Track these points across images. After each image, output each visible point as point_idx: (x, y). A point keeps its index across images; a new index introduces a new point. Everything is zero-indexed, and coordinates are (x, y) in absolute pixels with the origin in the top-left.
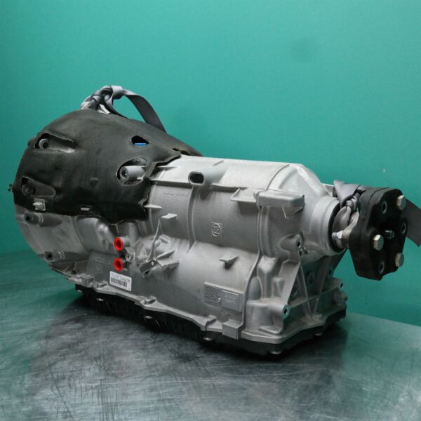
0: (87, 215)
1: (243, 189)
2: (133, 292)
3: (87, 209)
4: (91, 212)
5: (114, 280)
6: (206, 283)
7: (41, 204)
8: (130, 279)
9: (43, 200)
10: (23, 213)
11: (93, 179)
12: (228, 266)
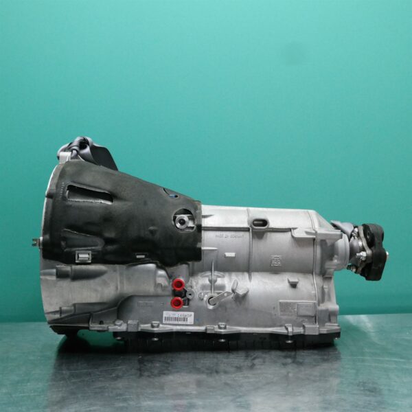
0: (143, 262)
1: (295, 229)
2: (195, 325)
3: (143, 256)
4: (148, 259)
5: (168, 319)
6: (281, 301)
7: (87, 256)
8: (193, 314)
9: (90, 252)
10: (53, 268)
11: (151, 228)
12: (294, 285)
